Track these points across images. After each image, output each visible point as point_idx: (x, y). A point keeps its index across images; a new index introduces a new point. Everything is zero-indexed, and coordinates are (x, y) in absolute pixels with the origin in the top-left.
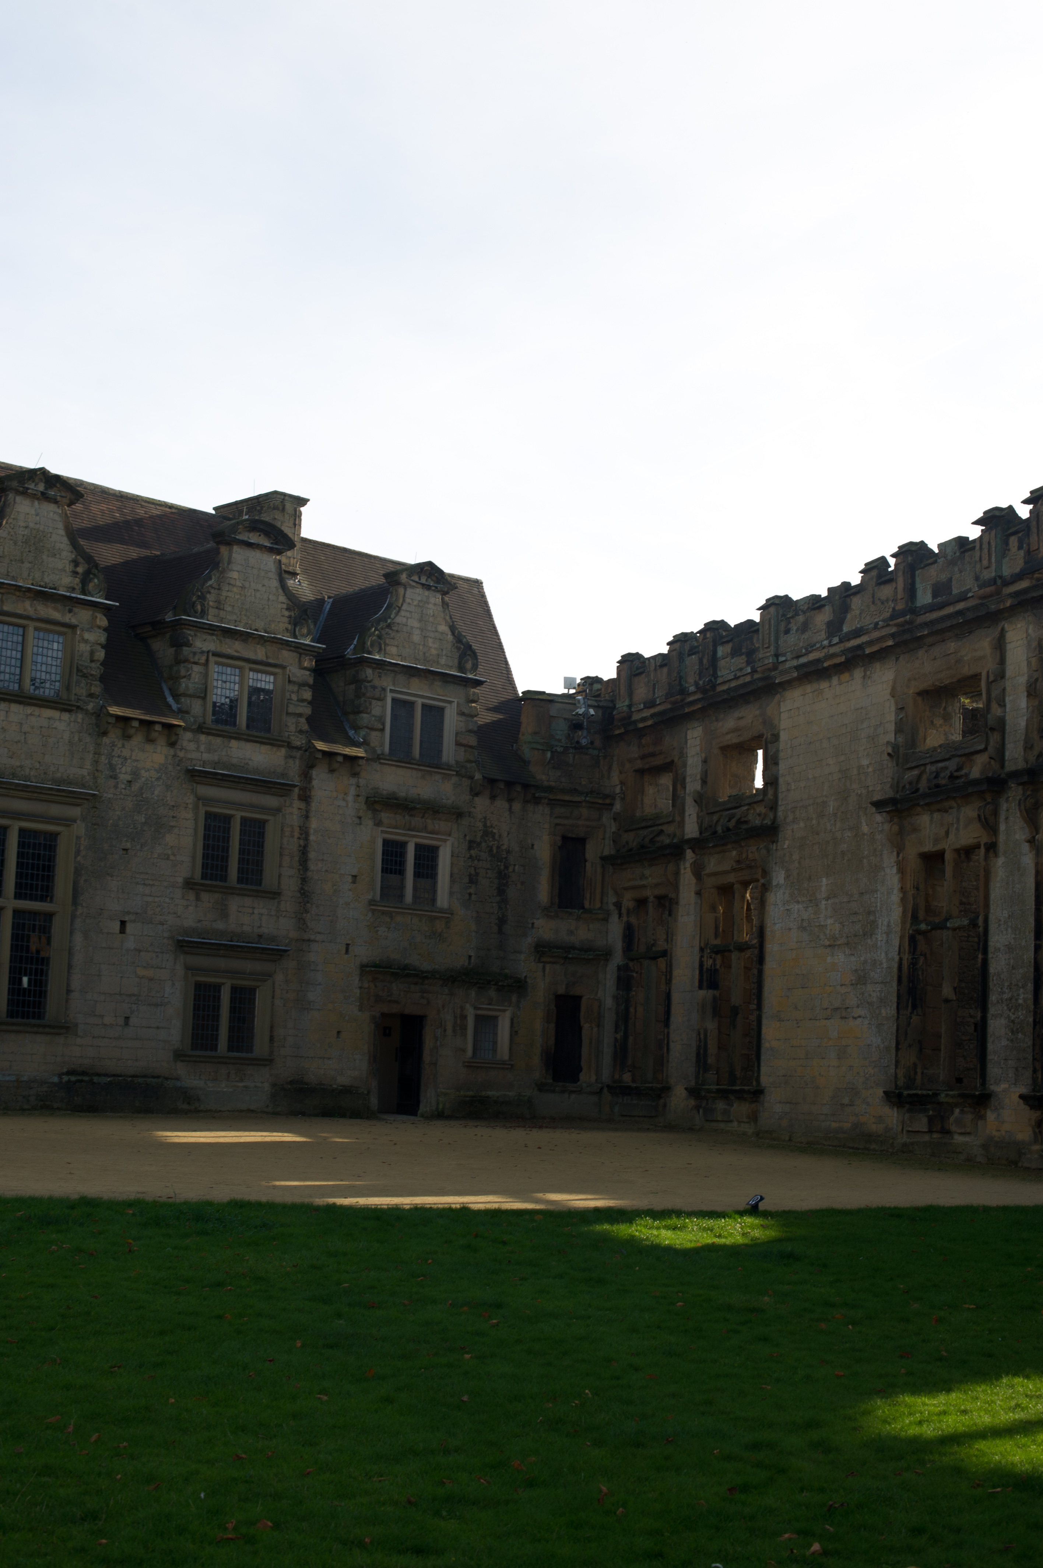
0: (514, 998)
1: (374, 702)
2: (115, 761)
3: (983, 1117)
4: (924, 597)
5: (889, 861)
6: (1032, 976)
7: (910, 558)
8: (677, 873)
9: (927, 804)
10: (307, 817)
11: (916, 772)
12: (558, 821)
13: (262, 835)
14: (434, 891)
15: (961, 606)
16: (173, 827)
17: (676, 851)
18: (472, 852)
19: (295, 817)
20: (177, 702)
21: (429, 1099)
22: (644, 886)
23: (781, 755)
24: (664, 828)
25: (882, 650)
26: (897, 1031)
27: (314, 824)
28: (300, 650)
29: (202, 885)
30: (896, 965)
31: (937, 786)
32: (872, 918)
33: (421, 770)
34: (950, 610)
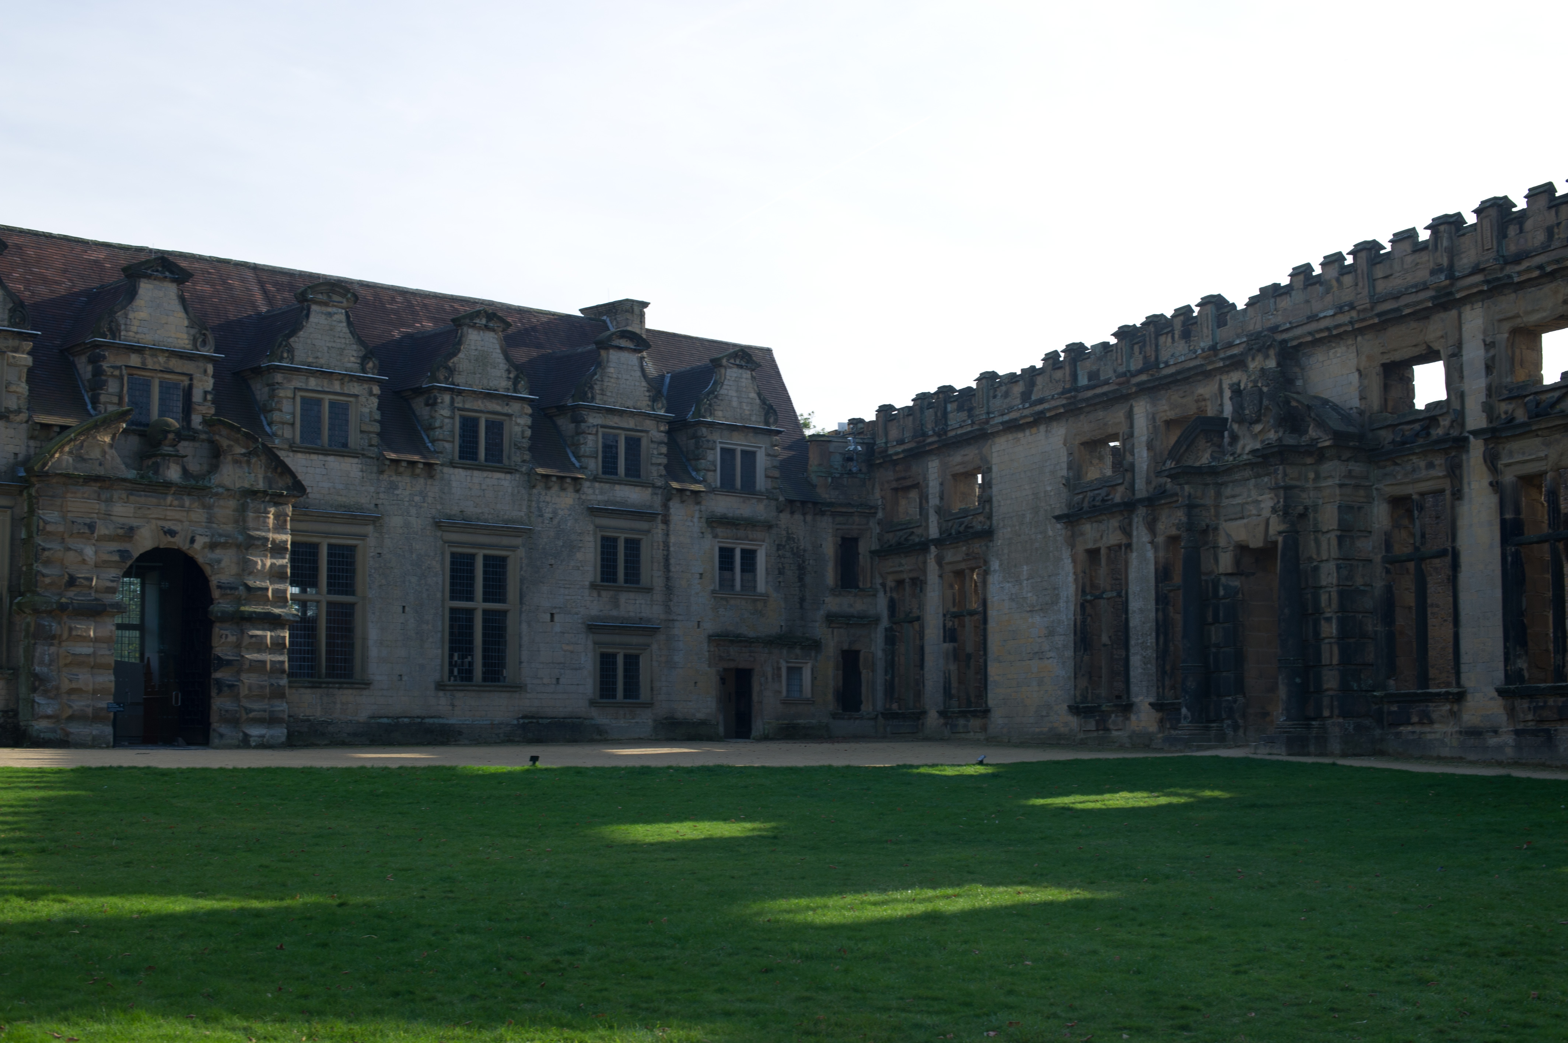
0: (813, 654)
1: (708, 451)
2: (542, 505)
3: (1128, 719)
4: (1083, 381)
5: (1066, 554)
6: (1154, 627)
7: (1073, 354)
8: (925, 562)
9: (1088, 518)
10: (668, 535)
11: (1081, 496)
12: (838, 527)
13: (638, 549)
14: (755, 581)
15: (1106, 389)
16: (580, 547)
17: (923, 547)
18: (780, 552)
19: (660, 535)
20: (579, 461)
21: (758, 726)
22: (901, 572)
23: (994, 481)
24: (915, 530)
25: (1056, 415)
26: (1075, 665)
27: (672, 539)
28: (657, 418)
29: (602, 586)
30: (1072, 623)
31: (1094, 506)
32: (1056, 592)
33: (741, 497)
34: (1099, 391)
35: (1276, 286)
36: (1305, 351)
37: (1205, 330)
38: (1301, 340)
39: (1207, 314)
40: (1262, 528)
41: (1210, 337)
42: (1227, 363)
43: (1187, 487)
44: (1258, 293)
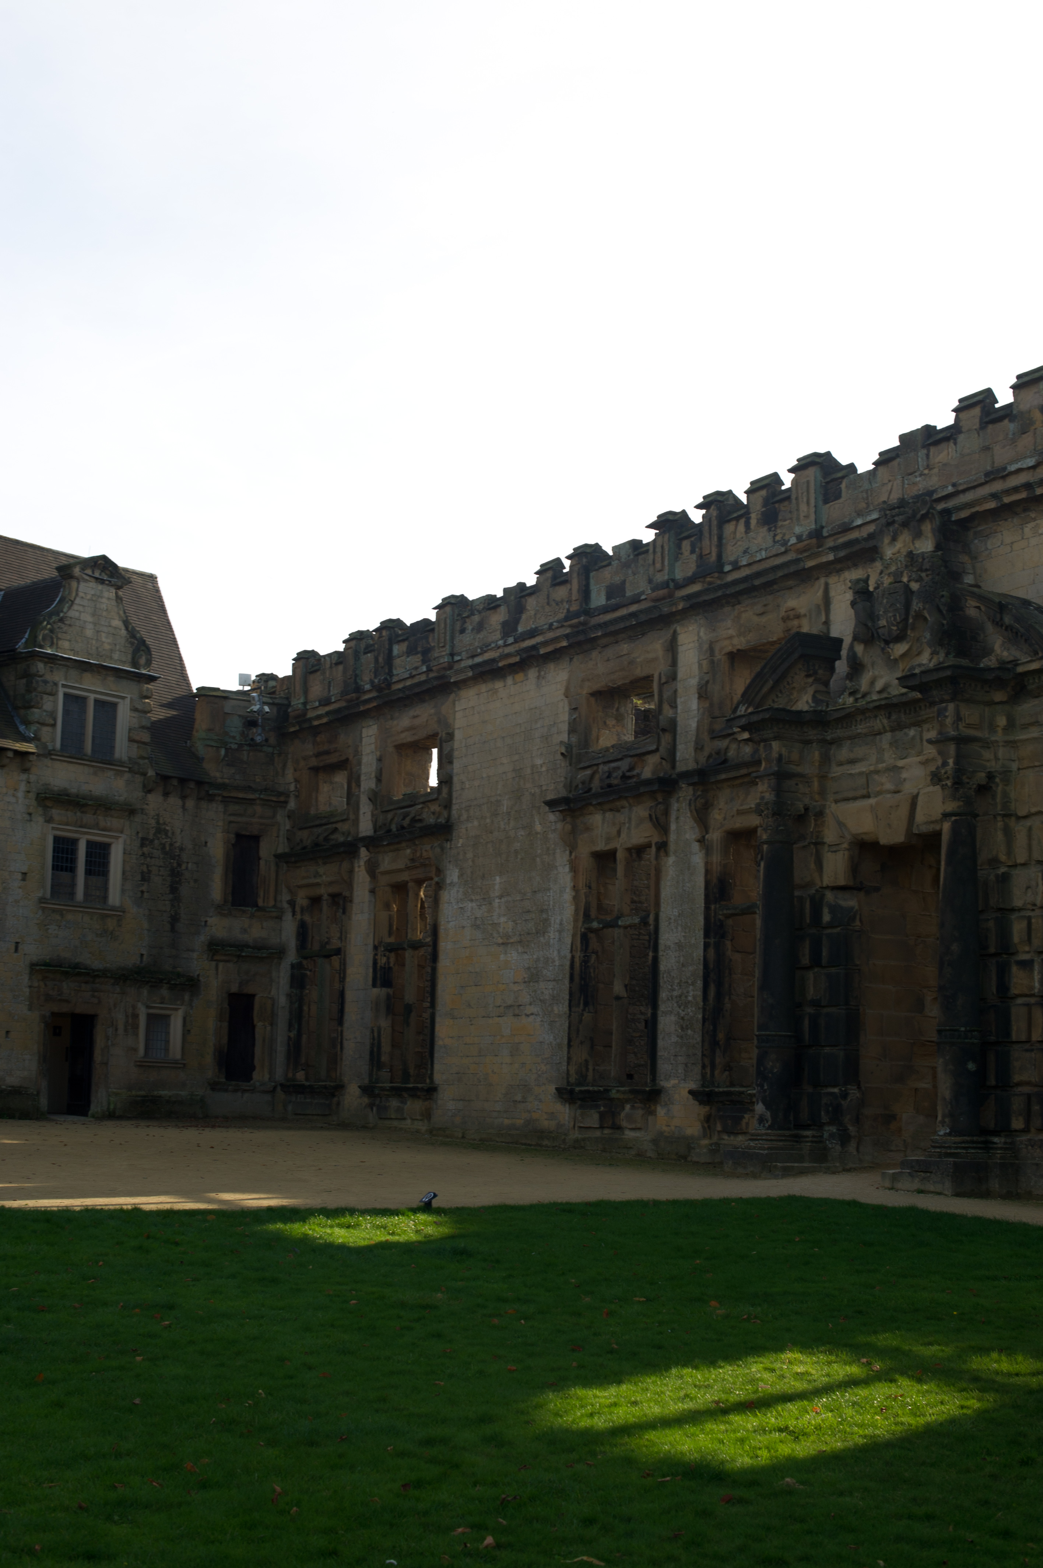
0: (187, 997)
1: (45, 696)
3: (653, 1113)
4: (598, 599)
5: (562, 859)
6: (701, 973)
7: (584, 560)
8: (351, 872)
9: (600, 804)
12: (232, 818)
14: (106, 889)
15: (634, 608)
17: (350, 849)
18: (145, 849)
21: (100, 1099)
22: (318, 884)
23: (456, 754)
24: (339, 826)
25: (556, 651)
26: (569, 1028)
30: (568, 963)
31: (610, 786)
32: (544, 916)
33: (93, 766)
34: (623, 612)
35: (928, 430)
36: (979, 528)
37: (803, 507)
38: (977, 509)
39: (808, 482)
40: (904, 811)
41: (813, 517)
42: (842, 554)
43: (775, 745)
44: (897, 443)
